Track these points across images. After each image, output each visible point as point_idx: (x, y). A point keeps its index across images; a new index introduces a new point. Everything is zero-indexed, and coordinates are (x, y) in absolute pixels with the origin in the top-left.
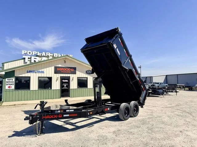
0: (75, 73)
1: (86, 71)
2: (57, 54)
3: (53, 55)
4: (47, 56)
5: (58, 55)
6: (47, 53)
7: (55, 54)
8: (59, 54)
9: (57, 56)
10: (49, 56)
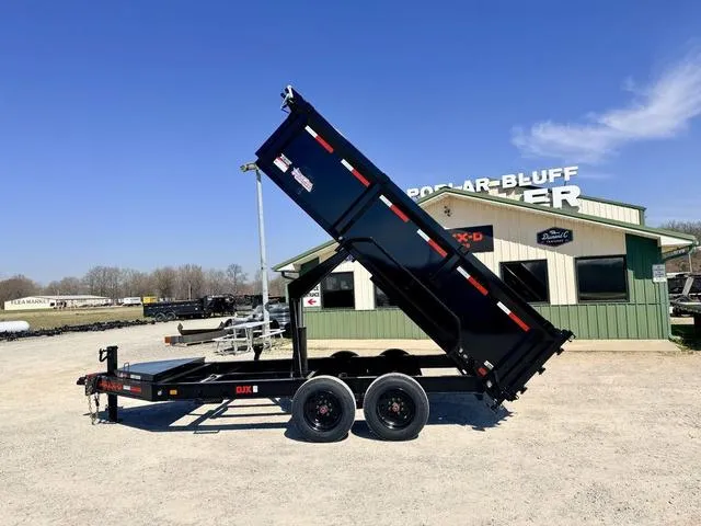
0: (491, 249)
1: (540, 235)
2: (513, 177)
3: (501, 182)
4: (478, 189)
5: (517, 180)
6: (478, 181)
7: (504, 178)
8: (521, 176)
9: (514, 184)
10: (486, 188)
